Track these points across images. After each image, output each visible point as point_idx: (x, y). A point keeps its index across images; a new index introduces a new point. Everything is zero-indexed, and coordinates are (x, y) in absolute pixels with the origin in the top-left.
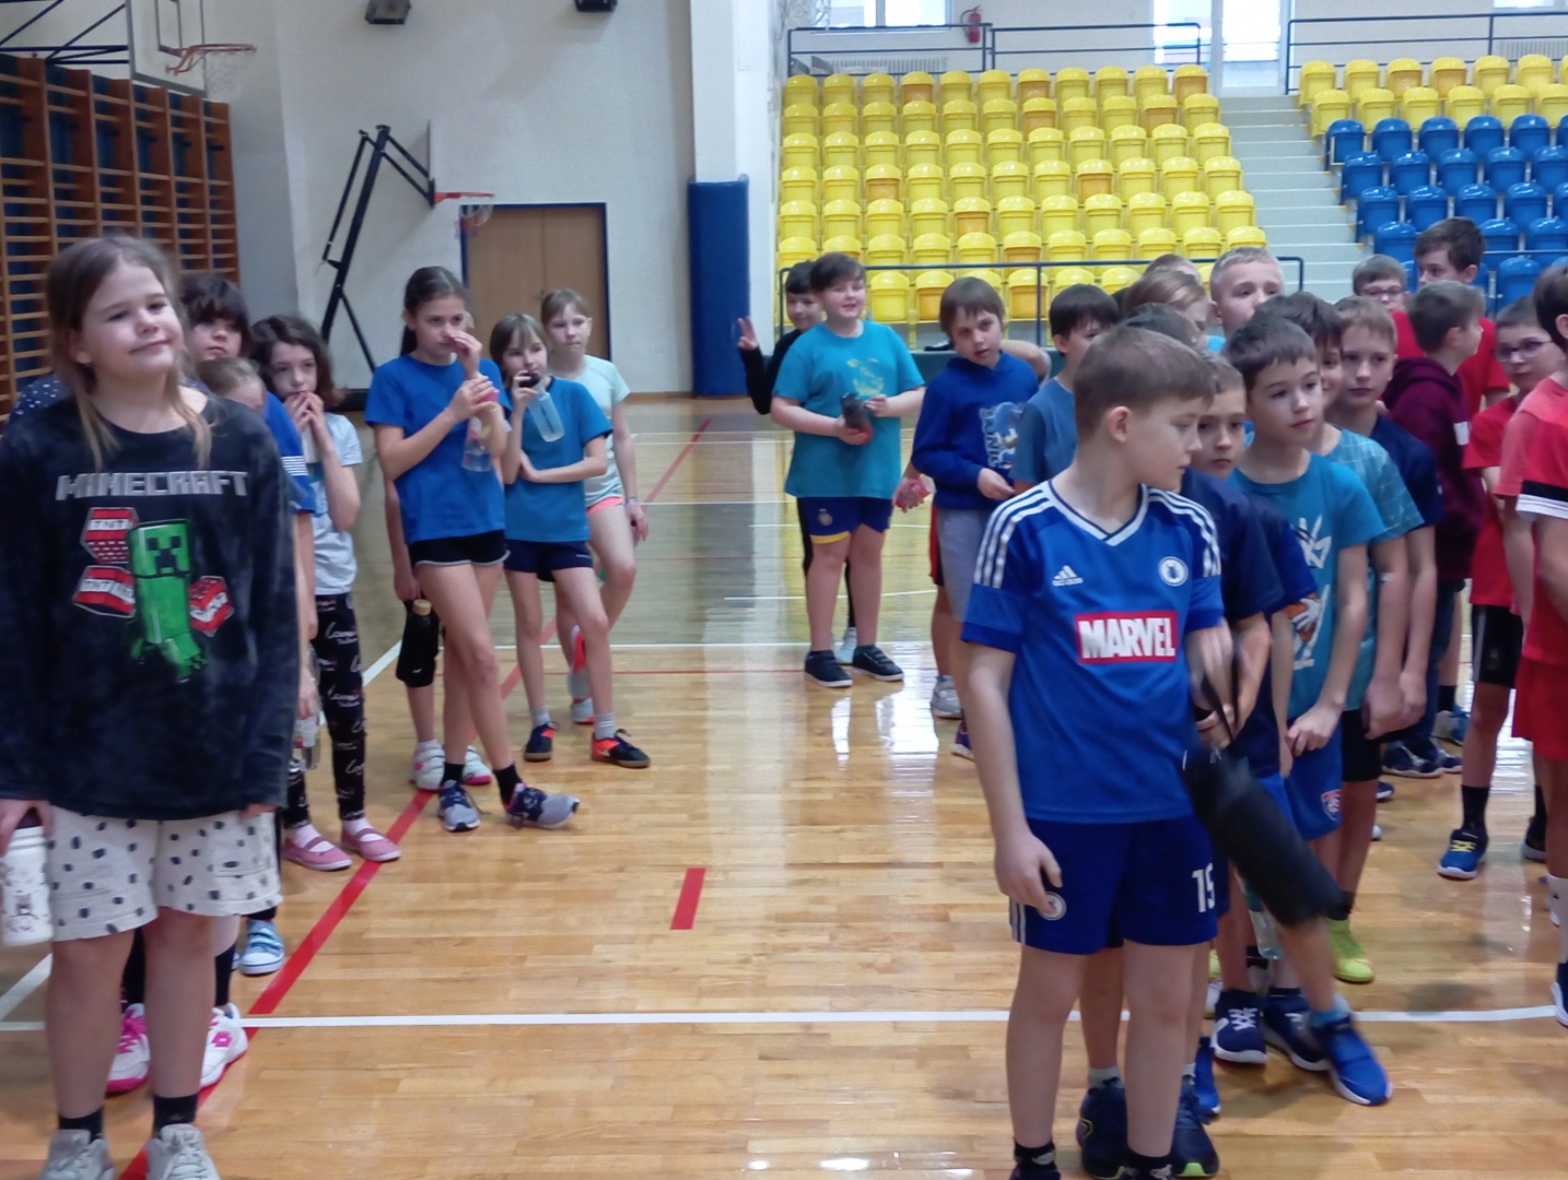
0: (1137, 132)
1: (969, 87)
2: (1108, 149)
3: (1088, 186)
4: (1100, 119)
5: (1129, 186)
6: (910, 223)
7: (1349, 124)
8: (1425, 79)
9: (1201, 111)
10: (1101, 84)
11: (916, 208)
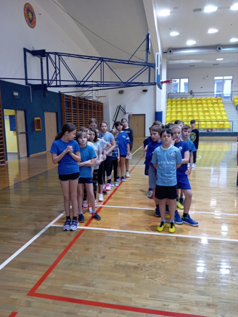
0: (212, 105)
1: (190, 100)
3: (205, 112)
5: (210, 112)
6: (182, 116)
9: (220, 103)
10: (207, 99)
11: (183, 114)
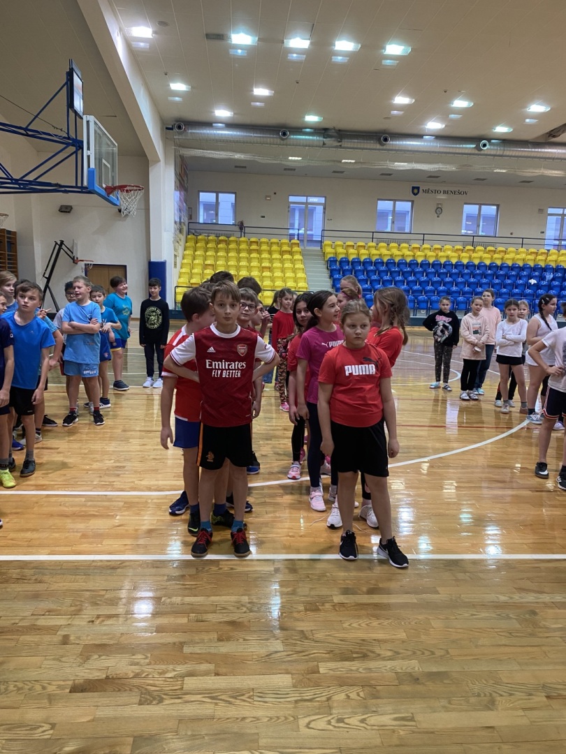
0: (278, 256)
1: (237, 242)
2: (271, 261)
4: (270, 252)
5: (275, 270)
7: (333, 258)
8: (355, 248)
9: (297, 252)
10: (271, 243)
